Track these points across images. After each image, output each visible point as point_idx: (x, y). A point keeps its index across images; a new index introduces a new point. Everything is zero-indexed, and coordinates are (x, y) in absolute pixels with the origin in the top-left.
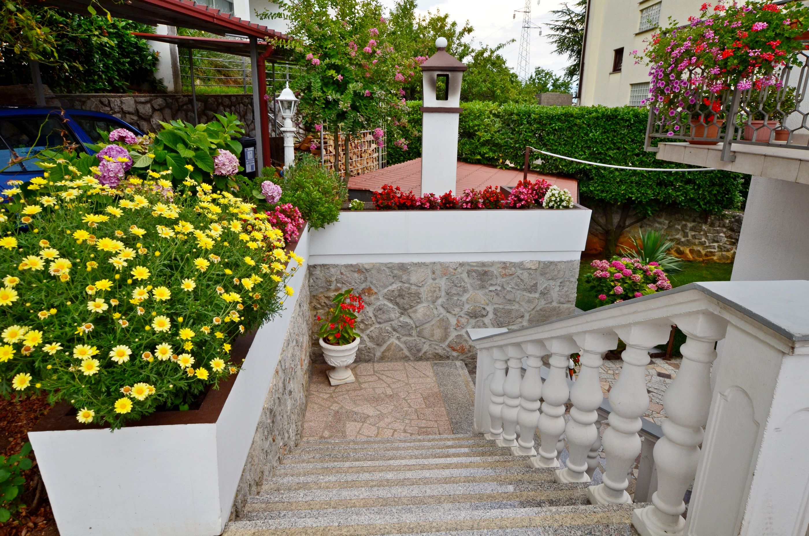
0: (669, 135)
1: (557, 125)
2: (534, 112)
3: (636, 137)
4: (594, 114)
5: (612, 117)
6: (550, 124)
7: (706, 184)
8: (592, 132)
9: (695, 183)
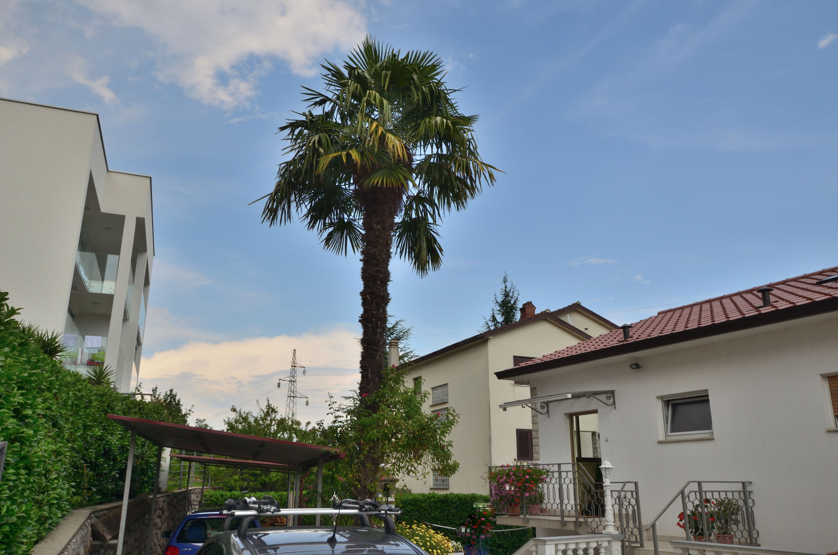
3: (461, 514)
5: (444, 501)
7: (510, 547)
8: (433, 512)
9: (503, 547)
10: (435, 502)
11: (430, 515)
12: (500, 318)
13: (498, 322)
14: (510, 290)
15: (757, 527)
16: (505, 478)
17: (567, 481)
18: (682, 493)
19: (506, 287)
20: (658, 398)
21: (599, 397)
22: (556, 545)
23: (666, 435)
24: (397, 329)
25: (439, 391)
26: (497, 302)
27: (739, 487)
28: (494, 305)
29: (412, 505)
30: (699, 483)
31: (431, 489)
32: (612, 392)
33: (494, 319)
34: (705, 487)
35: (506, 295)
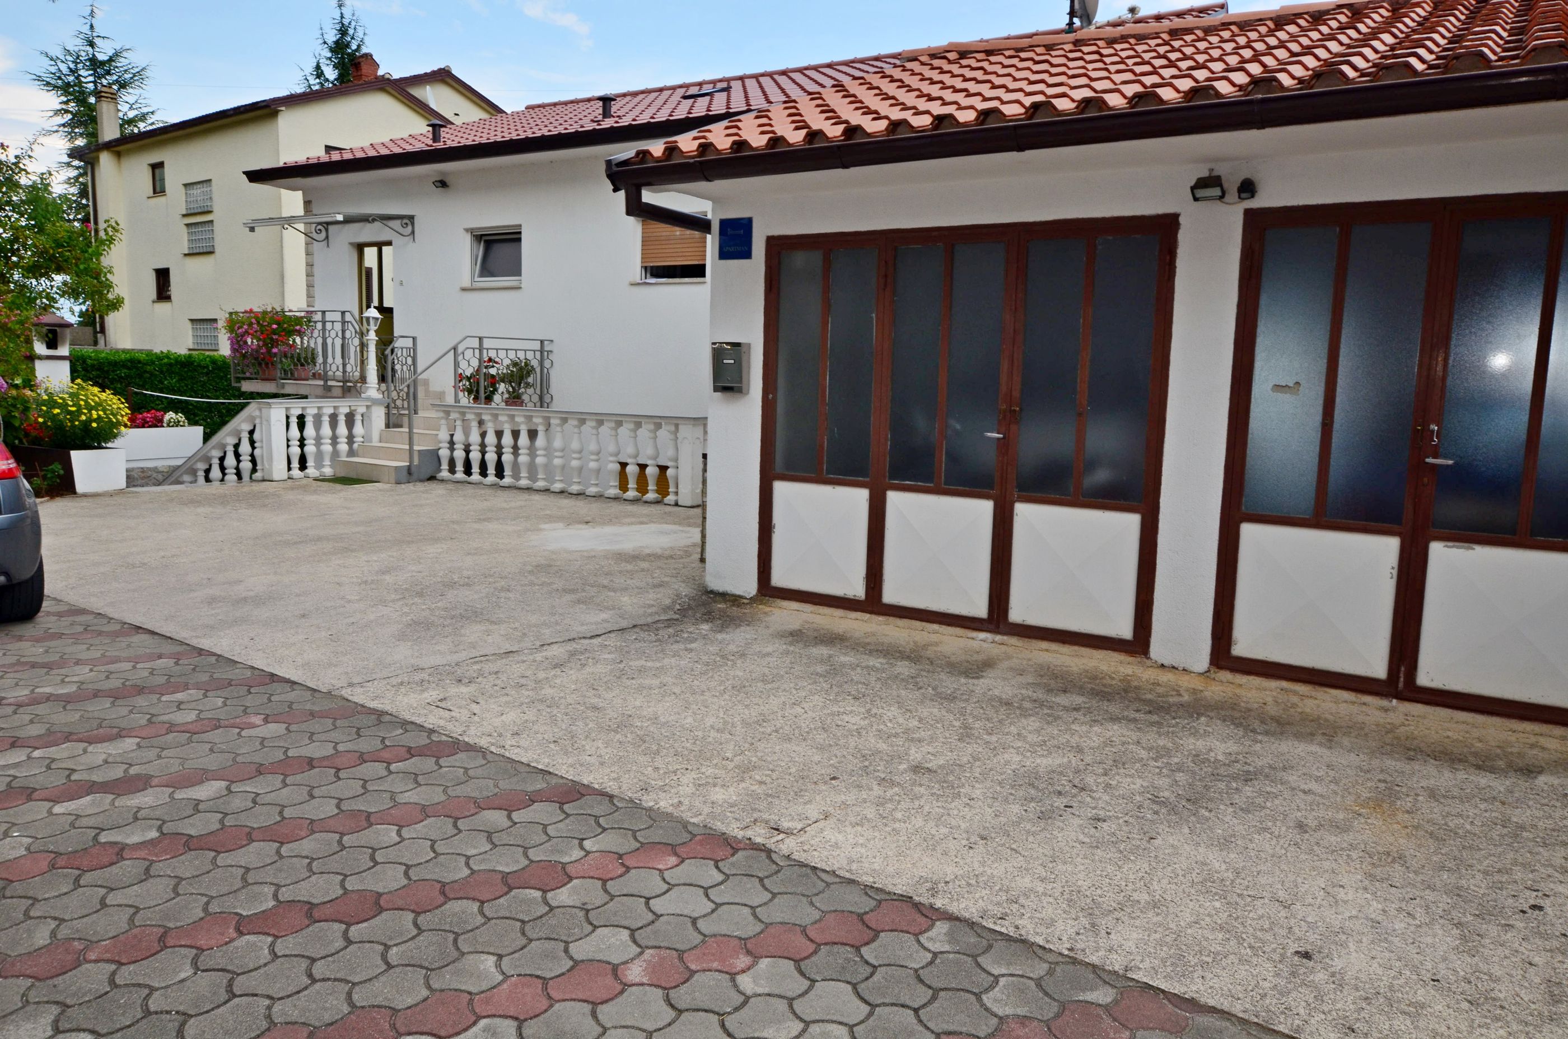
0: (248, 375)
1: (124, 372)
2: (90, 358)
4: (166, 360)
6: (113, 371)
10: (171, 365)
11: (162, 383)
12: (331, 74)
13: (327, 80)
14: (350, 23)
15: (553, 390)
16: (245, 327)
17: (333, 334)
18: (455, 349)
19: (342, 17)
20: (467, 230)
21: (391, 223)
22: (287, 409)
23: (473, 280)
24: (118, 65)
25: (196, 191)
26: (325, 43)
27: (537, 346)
28: (320, 47)
29: (129, 369)
30: (481, 339)
31: (190, 350)
32: (411, 218)
33: (319, 73)
34: (487, 344)
35: (343, 31)
